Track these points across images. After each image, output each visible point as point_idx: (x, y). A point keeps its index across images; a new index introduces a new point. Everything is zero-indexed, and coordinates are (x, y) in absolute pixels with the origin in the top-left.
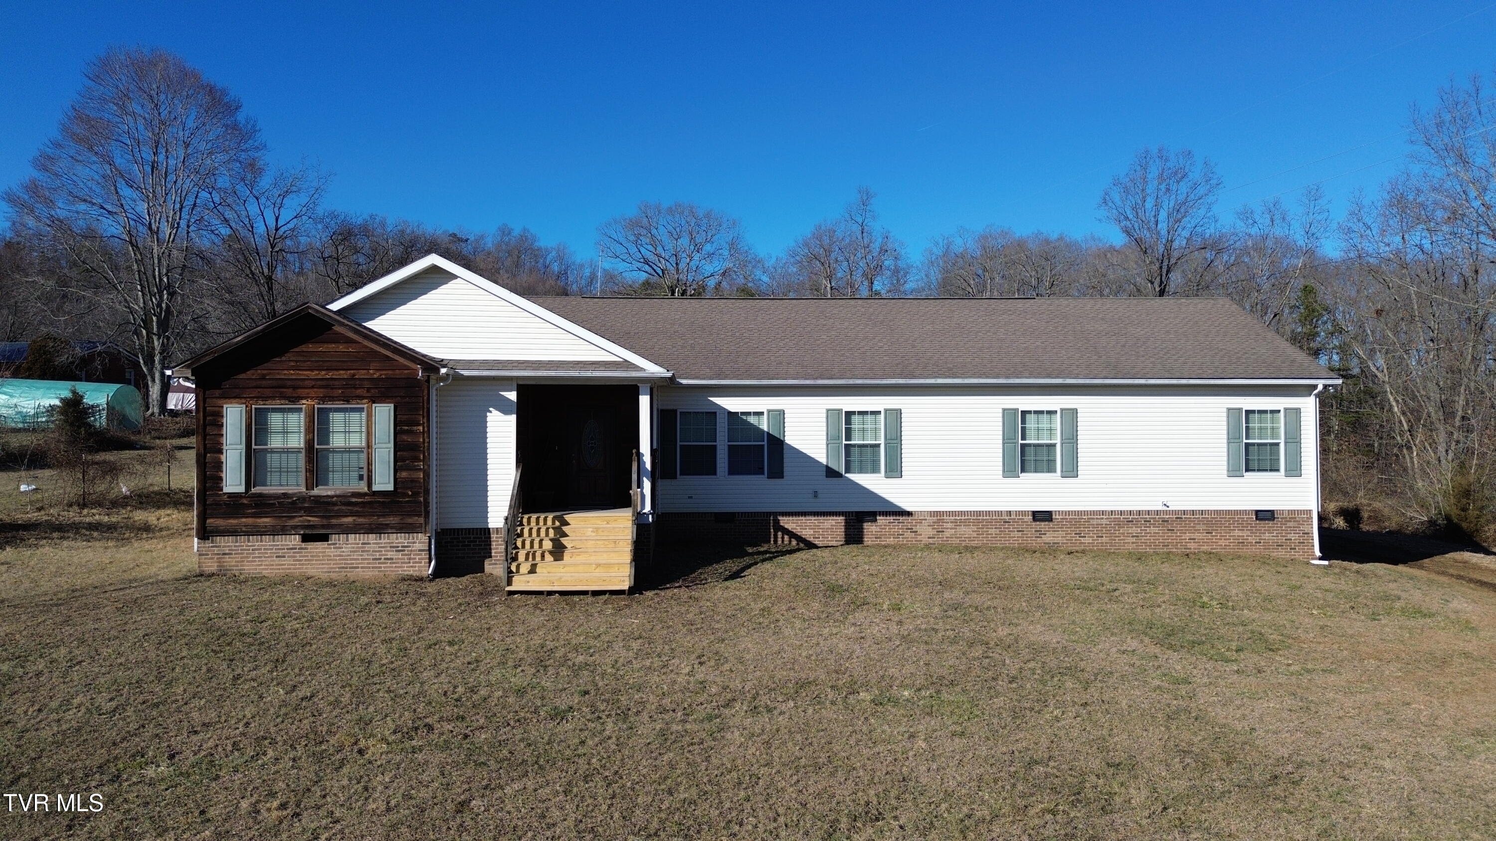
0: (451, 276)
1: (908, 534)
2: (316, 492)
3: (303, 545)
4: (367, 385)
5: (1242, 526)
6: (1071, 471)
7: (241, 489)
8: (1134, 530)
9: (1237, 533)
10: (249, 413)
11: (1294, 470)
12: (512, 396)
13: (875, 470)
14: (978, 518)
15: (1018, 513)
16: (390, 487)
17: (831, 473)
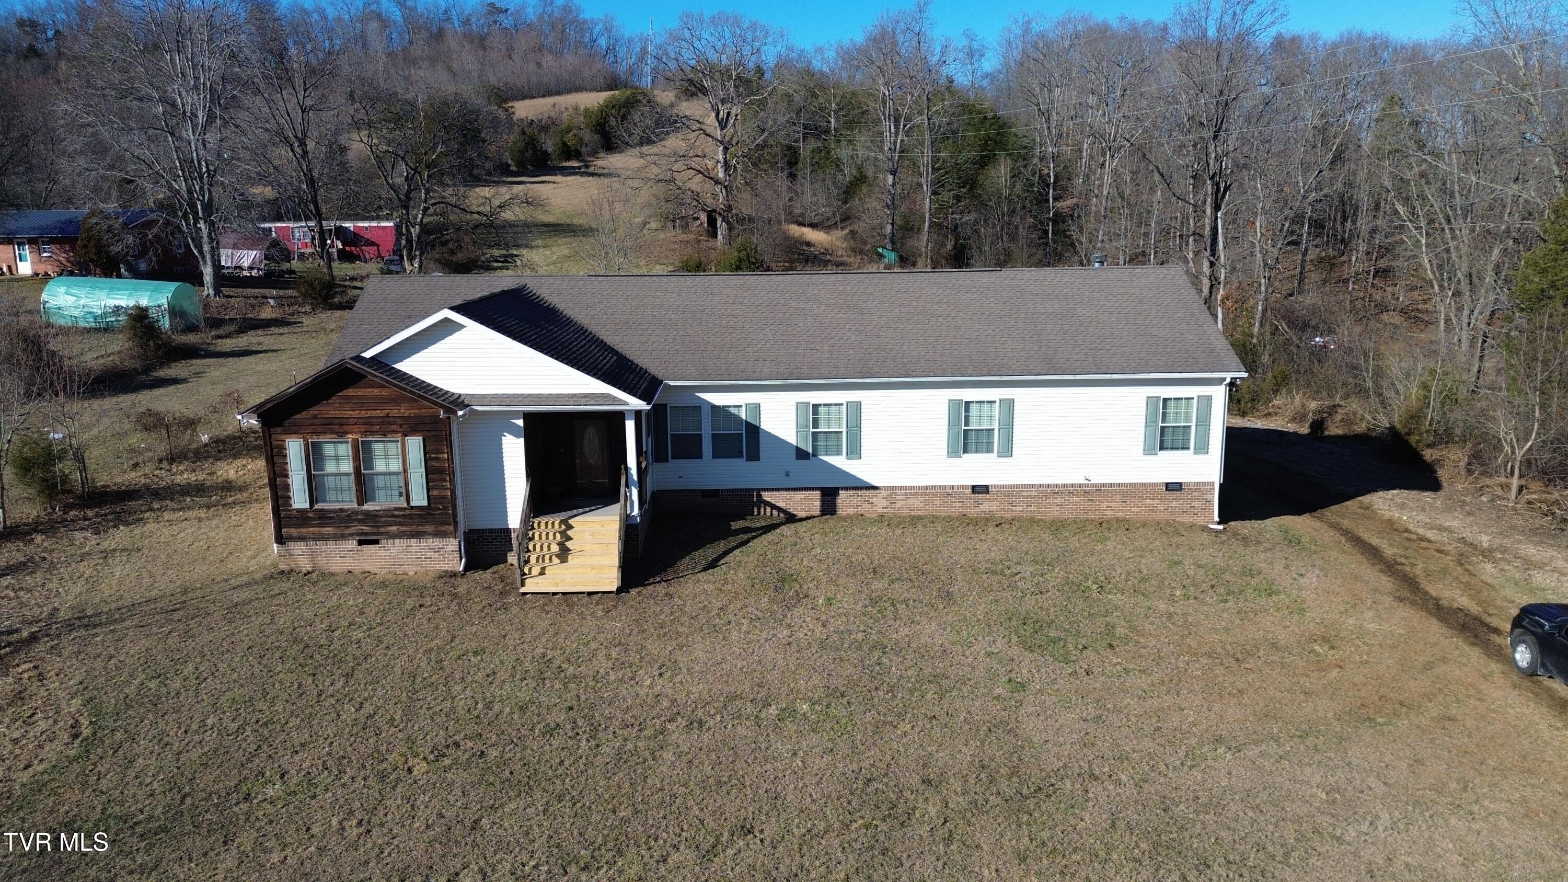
0: (460, 327)
1: (866, 505)
2: (366, 507)
3: (360, 548)
4: (399, 421)
5: (1154, 496)
6: (1007, 451)
7: (306, 505)
8: (1059, 500)
9: (1148, 502)
10: (306, 445)
11: (1203, 448)
12: (520, 422)
13: (838, 453)
14: (926, 492)
15: (959, 487)
16: (425, 503)
17: (801, 454)
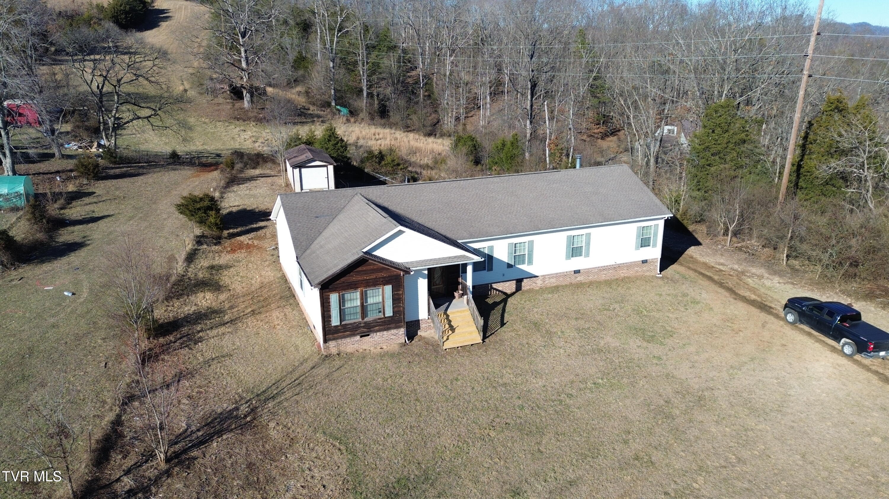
0: (404, 232)
1: (534, 284)
2: (366, 320)
3: (361, 339)
4: (381, 280)
5: (638, 266)
6: (587, 255)
7: (339, 324)
8: (605, 272)
9: (636, 269)
10: (339, 296)
11: (655, 246)
12: (426, 272)
13: (523, 263)
14: (557, 276)
15: (569, 272)
16: (392, 314)
17: (509, 266)
